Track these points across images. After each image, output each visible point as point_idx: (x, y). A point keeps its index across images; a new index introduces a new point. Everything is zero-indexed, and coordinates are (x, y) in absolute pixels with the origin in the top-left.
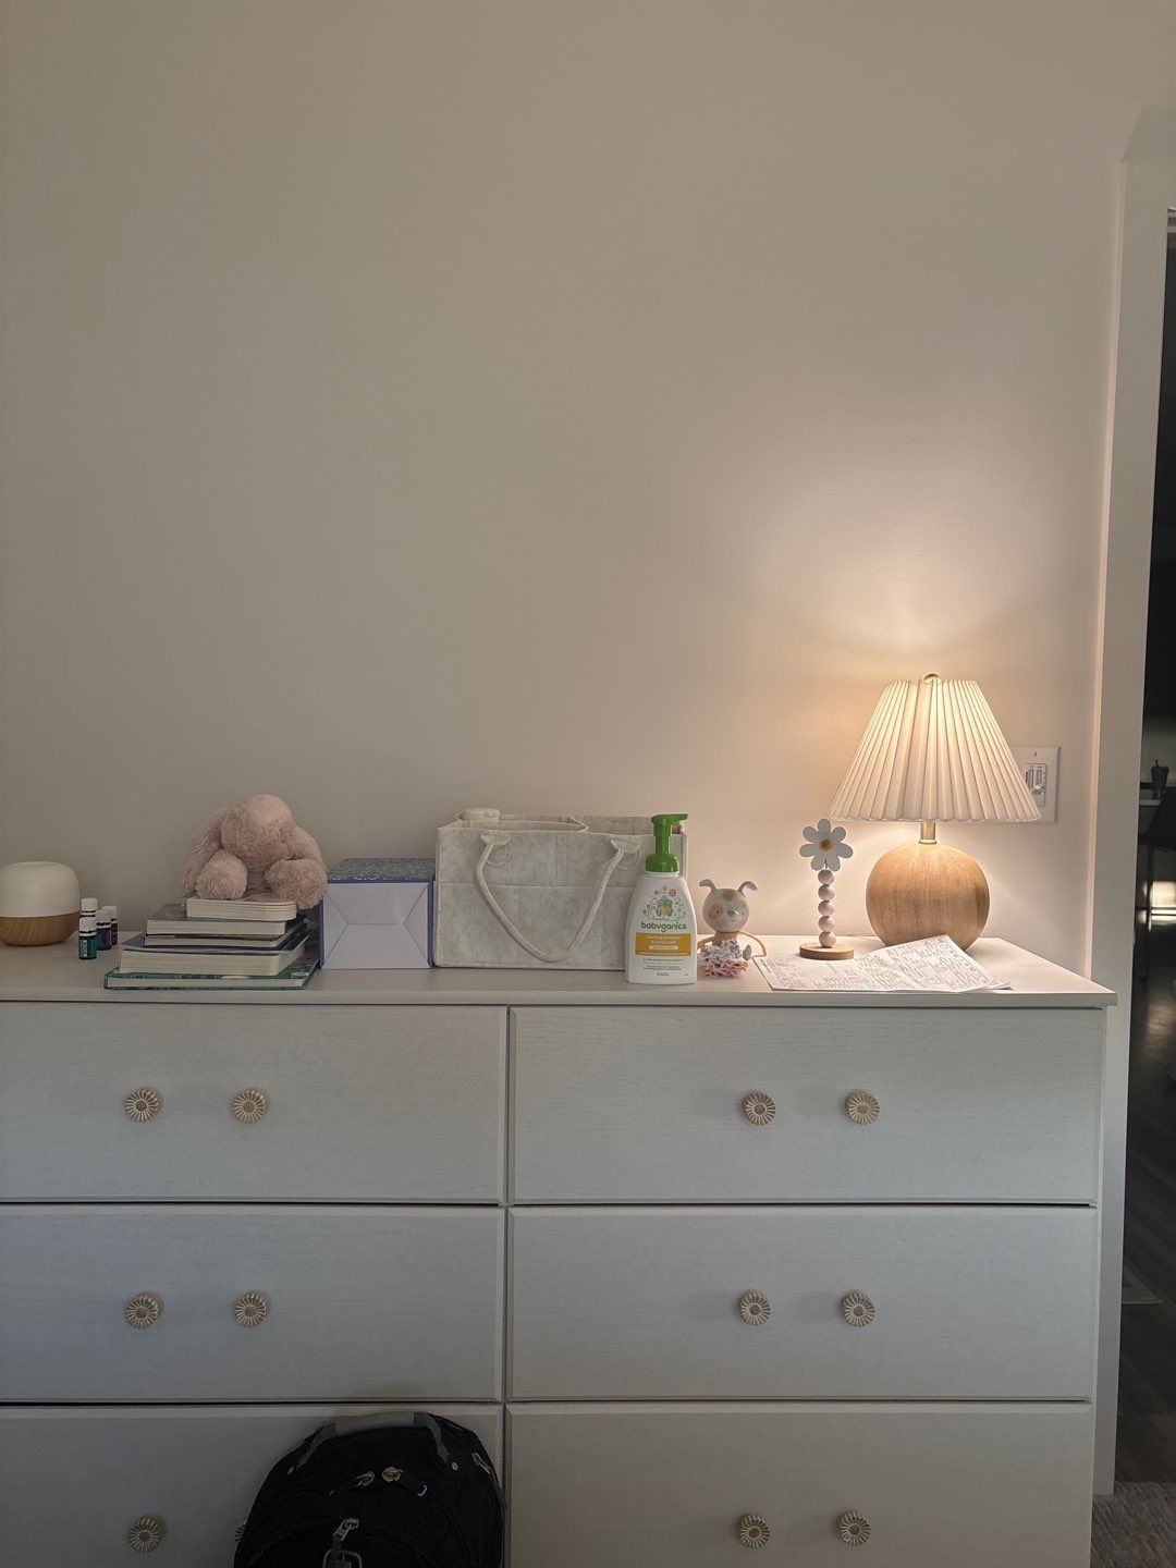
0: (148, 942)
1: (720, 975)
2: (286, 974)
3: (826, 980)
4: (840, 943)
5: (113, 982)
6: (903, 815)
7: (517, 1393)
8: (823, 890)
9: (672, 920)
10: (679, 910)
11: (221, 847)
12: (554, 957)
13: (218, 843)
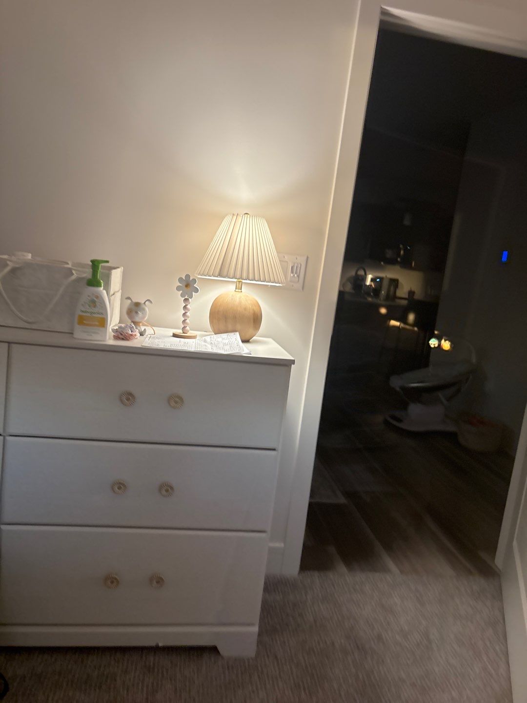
1: (122, 339)
4: (191, 332)
8: (185, 307)
9: (96, 310)
10: (101, 306)
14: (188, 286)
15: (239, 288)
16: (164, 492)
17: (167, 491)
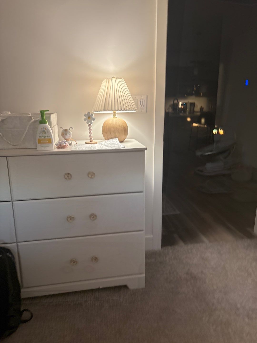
1: (61, 148)
4: (94, 141)
7: (19, 240)
8: (90, 129)
9: (46, 135)
10: (48, 133)
14: (89, 118)
15: (115, 116)
17: (94, 217)
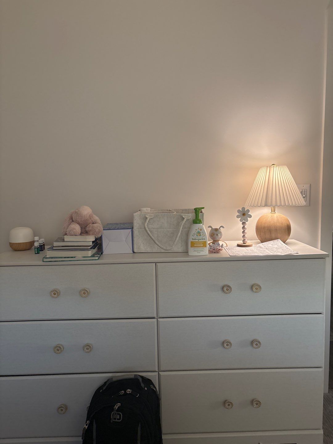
0: (54, 248)
1: (215, 252)
2: (93, 256)
3: (245, 253)
4: (248, 242)
5: (45, 260)
6: (266, 205)
7: (162, 369)
8: (243, 228)
9: (201, 237)
10: (203, 235)
11: (73, 221)
12: (168, 249)
13: (72, 220)
14: (244, 215)
15: (273, 211)
16: (255, 346)
17: (256, 345)
